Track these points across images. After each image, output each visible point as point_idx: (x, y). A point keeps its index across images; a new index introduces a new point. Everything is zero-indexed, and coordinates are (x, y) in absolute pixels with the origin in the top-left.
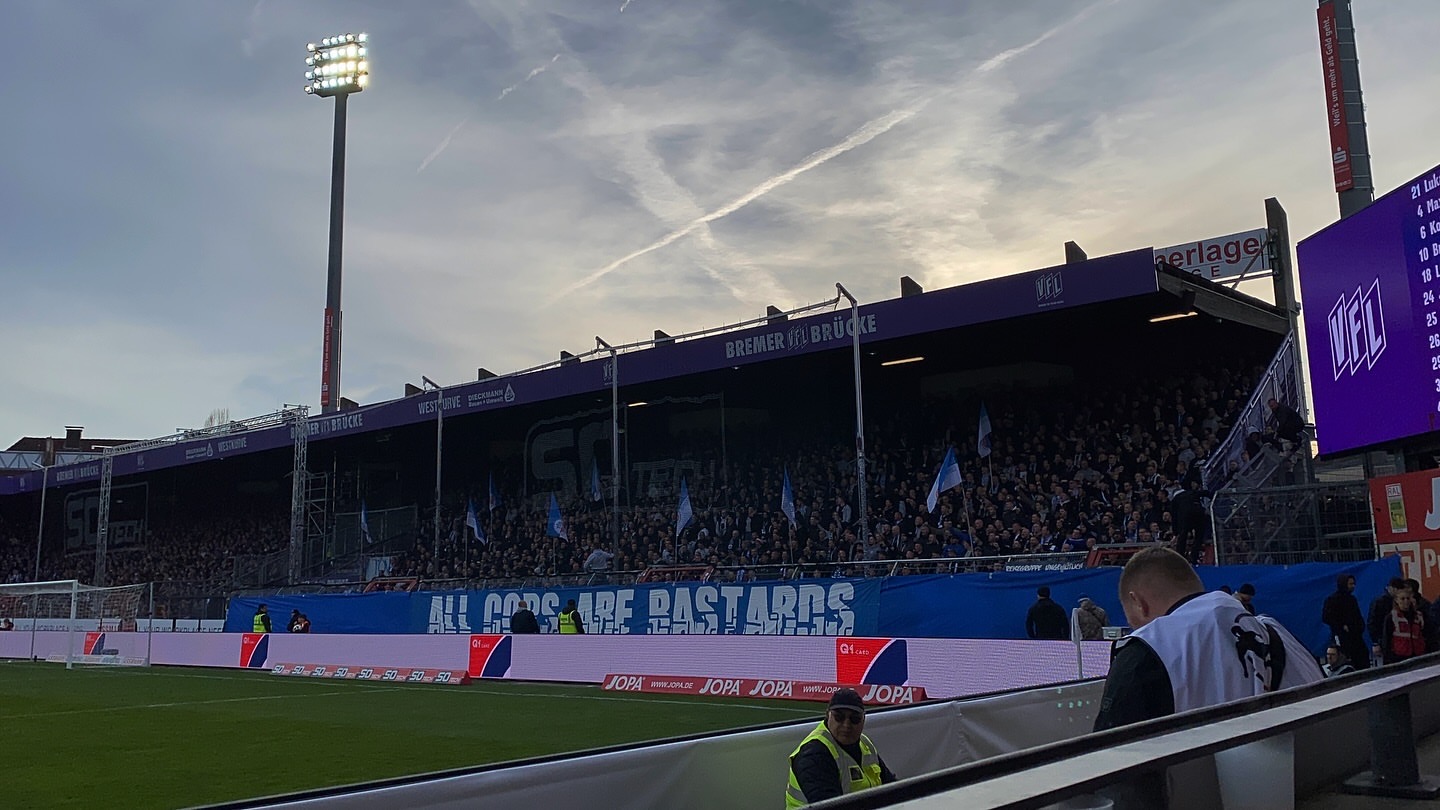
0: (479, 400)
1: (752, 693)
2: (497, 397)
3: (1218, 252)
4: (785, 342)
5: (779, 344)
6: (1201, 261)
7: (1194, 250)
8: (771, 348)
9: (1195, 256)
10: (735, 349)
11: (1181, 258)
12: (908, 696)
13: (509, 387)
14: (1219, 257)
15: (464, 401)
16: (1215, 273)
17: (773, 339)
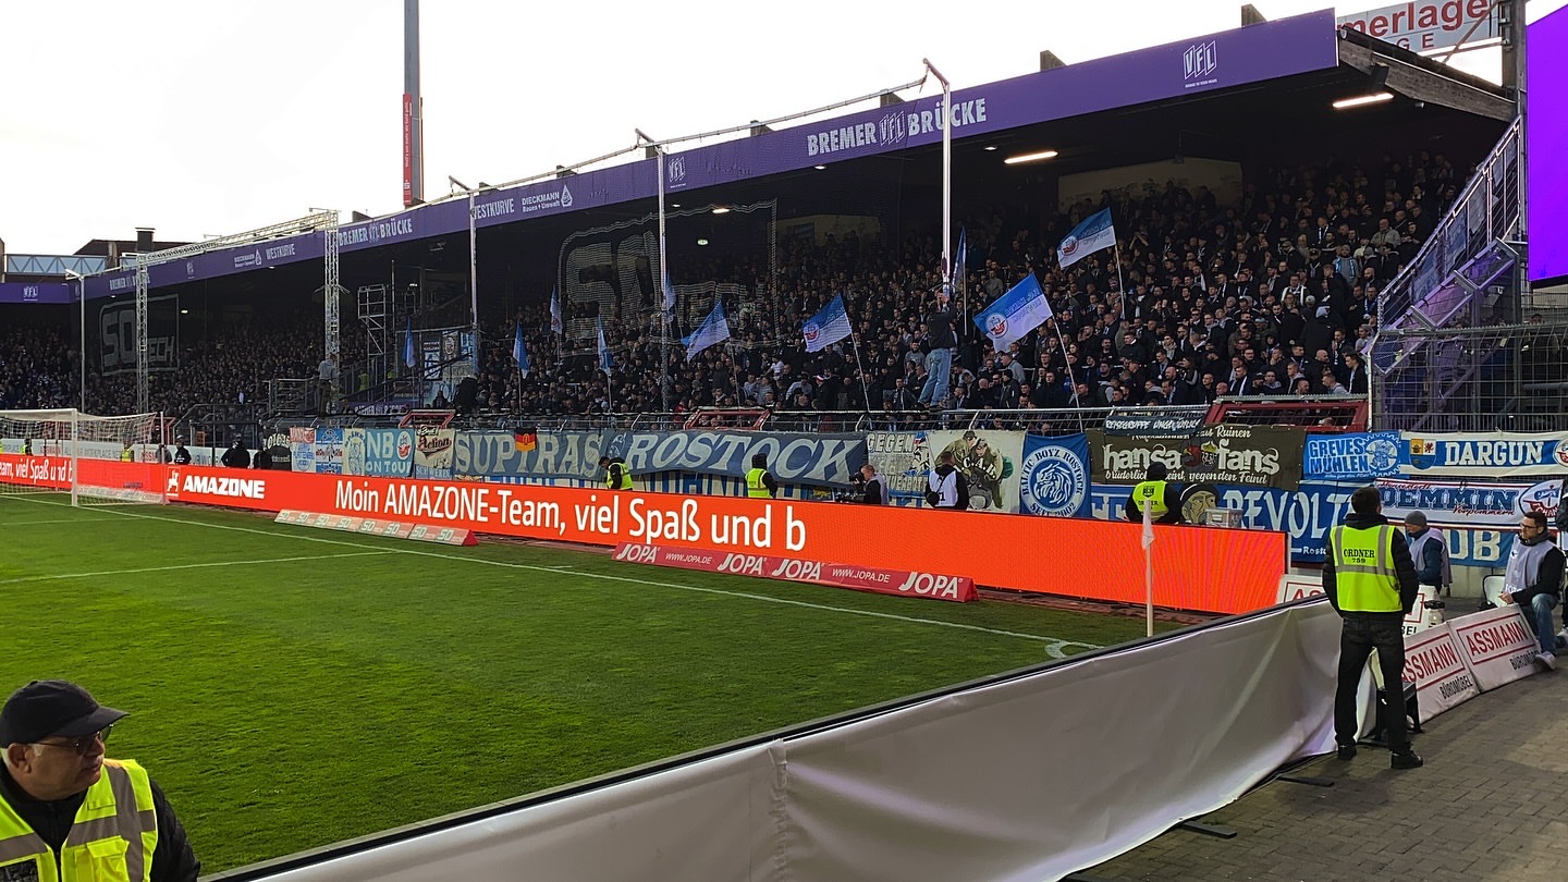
0: (533, 205)
1: (776, 573)
2: (553, 201)
3: (1434, 15)
4: (877, 135)
5: (871, 138)
6: (1411, 27)
7: (1403, 14)
8: (861, 143)
9: (1403, 21)
10: (818, 144)
11: (1386, 24)
12: (952, 588)
13: (566, 189)
14: (1434, 22)
15: (517, 205)
16: (1427, 43)
17: (863, 131)
